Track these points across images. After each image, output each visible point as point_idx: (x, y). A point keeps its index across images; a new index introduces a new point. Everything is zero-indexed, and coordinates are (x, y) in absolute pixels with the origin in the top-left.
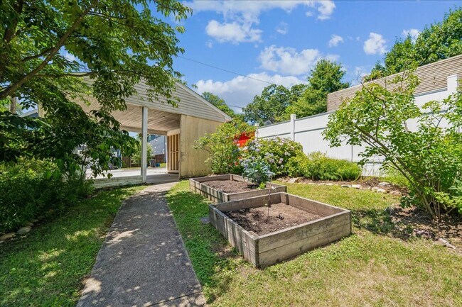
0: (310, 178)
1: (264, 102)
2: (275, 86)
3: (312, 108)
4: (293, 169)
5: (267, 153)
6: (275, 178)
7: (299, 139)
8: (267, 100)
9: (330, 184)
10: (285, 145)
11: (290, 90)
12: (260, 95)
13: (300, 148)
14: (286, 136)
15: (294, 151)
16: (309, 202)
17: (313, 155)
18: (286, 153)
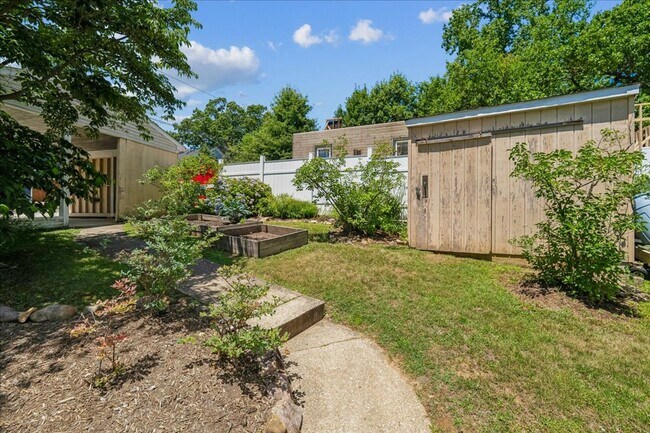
0: (279, 217)
1: (210, 121)
2: (224, 100)
3: (275, 142)
4: (263, 209)
5: (238, 194)
6: (248, 217)
7: (268, 181)
8: (213, 118)
9: (296, 221)
10: (255, 185)
11: (246, 111)
12: (203, 109)
13: (269, 189)
14: (255, 177)
15: (265, 192)
16: (283, 228)
17: (282, 196)
18: (257, 194)
